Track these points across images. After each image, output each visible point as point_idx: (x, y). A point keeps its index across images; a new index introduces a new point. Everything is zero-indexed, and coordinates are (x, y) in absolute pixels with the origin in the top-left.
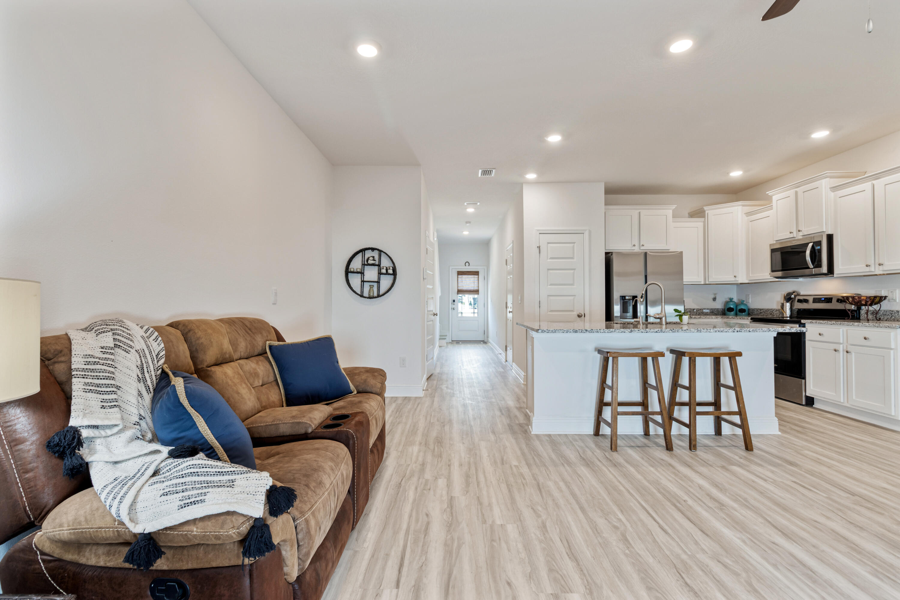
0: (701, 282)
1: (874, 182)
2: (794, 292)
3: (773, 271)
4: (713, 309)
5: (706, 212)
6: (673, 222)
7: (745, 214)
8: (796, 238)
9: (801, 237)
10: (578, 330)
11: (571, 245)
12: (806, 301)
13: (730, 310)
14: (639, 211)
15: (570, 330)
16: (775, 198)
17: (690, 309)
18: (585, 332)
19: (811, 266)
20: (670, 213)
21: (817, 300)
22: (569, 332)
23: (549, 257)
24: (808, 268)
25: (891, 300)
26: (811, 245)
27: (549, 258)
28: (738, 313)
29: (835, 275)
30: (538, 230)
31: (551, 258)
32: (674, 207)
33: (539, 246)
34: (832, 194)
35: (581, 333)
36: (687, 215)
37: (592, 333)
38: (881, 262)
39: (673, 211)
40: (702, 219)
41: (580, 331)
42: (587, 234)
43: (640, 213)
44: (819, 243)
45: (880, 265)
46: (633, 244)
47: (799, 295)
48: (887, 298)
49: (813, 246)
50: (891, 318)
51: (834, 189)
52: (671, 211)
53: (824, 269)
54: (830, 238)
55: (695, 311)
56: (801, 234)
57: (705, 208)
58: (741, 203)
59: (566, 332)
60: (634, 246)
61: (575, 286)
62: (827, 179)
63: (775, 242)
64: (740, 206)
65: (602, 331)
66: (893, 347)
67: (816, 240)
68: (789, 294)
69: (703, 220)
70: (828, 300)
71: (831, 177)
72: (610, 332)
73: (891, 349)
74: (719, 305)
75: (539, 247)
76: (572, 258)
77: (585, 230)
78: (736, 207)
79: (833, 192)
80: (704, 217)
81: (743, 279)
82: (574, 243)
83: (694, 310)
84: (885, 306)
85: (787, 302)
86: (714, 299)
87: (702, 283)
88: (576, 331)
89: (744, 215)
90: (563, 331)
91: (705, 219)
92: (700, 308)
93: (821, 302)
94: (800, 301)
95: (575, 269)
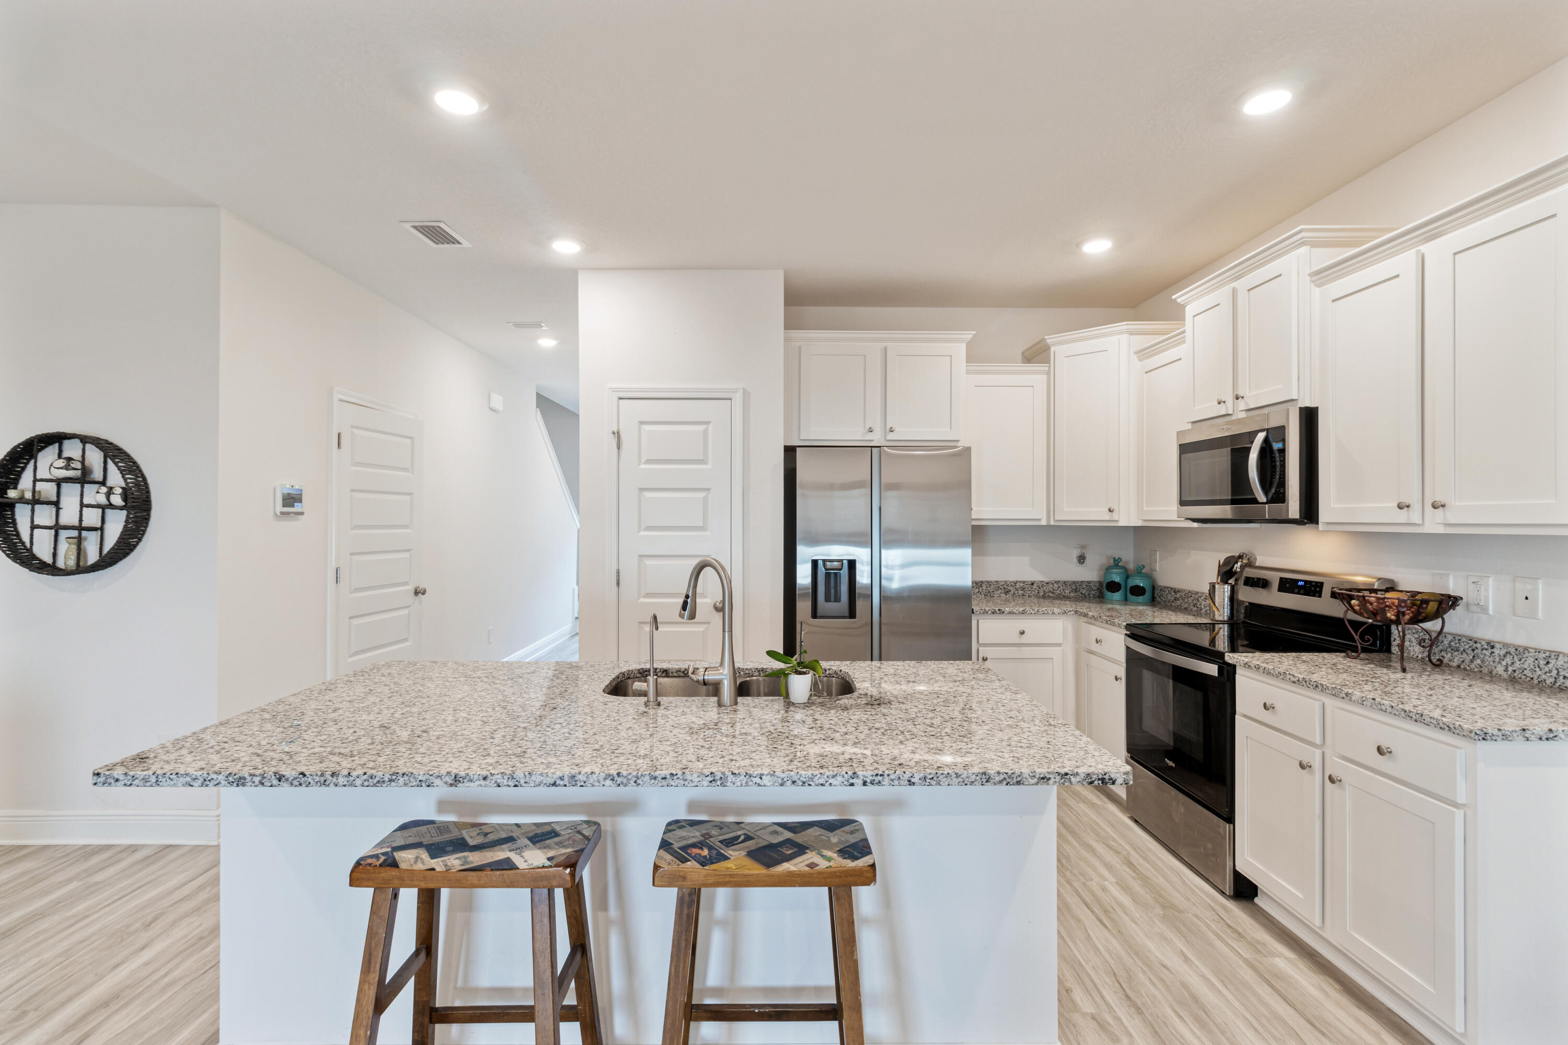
0: (1039, 520)
1: (1424, 248)
2: (1240, 557)
3: (1183, 503)
4: (1078, 582)
5: (1052, 349)
6: (968, 372)
7: (1136, 353)
8: (1233, 418)
9: (1243, 415)
10: (246, 775)
11: (701, 428)
12: (1263, 584)
13: (1113, 587)
14: (884, 345)
15: (215, 776)
16: (1189, 311)
17: (1024, 582)
18: (275, 782)
19: (1262, 497)
20: (960, 350)
21: (1287, 585)
22: (211, 784)
23: (643, 459)
24: (1255, 501)
25: (1473, 608)
26: (1261, 436)
27: (643, 461)
28: (1129, 596)
29: (1321, 527)
30: (614, 390)
31: (649, 461)
32: (971, 336)
33: (616, 431)
34: (1317, 291)
35: (260, 788)
36: (1020, 357)
37: (303, 788)
38: (1439, 498)
39: (969, 345)
40: (1043, 367)
41: (257, 780)
42: (738, 398)
43: (886, 348)
44: (1280, 432)
45: (1435, 506)
46: (867, 428)
47: (1250, 564)
48: (1462, 603)
49: (1266, 441)
50: (1472, 661)
51: (1322, 276)
52: (963, 347)
53: (1294, 507)
54: (1309, 417)
55: (1035, 586)
56: (1242, 405)
57: (1050, 340)
58: (1125, 327)
59: (200, 782)
60: (871, 430)
61: (708, 533)
62: (1303, 250)
63: (1189, 426)
64: (1121, 333)
65: (341, 780)
66: (1461, 799)
67: (1274, 423)
68: (1231, 561)
69: (1047, 369)
70: (1313, 588)
71: (1315, 244)
72: (375, 785)
73: (1456, 805)
74: (1089, 573)
75: (617, 435)
76: (703, 462)
77: (735, 391)
78: (1115, 338)
79: (1319, 286)
80: (1048, 361)
81: (1128, 518)
82: (708, 423)
83: (1033, 584)
84: (1455, 622)
85: (1225, 581)
86: (1082, 559)
87: (1044, 523)
88: (240, 778)
89: (1134, 358)
90: (188, 779)
91: (1049, 367)
92: (1046, 579)
93: (1296, 590)
94: (1251, 582)
95: (708, 490)
